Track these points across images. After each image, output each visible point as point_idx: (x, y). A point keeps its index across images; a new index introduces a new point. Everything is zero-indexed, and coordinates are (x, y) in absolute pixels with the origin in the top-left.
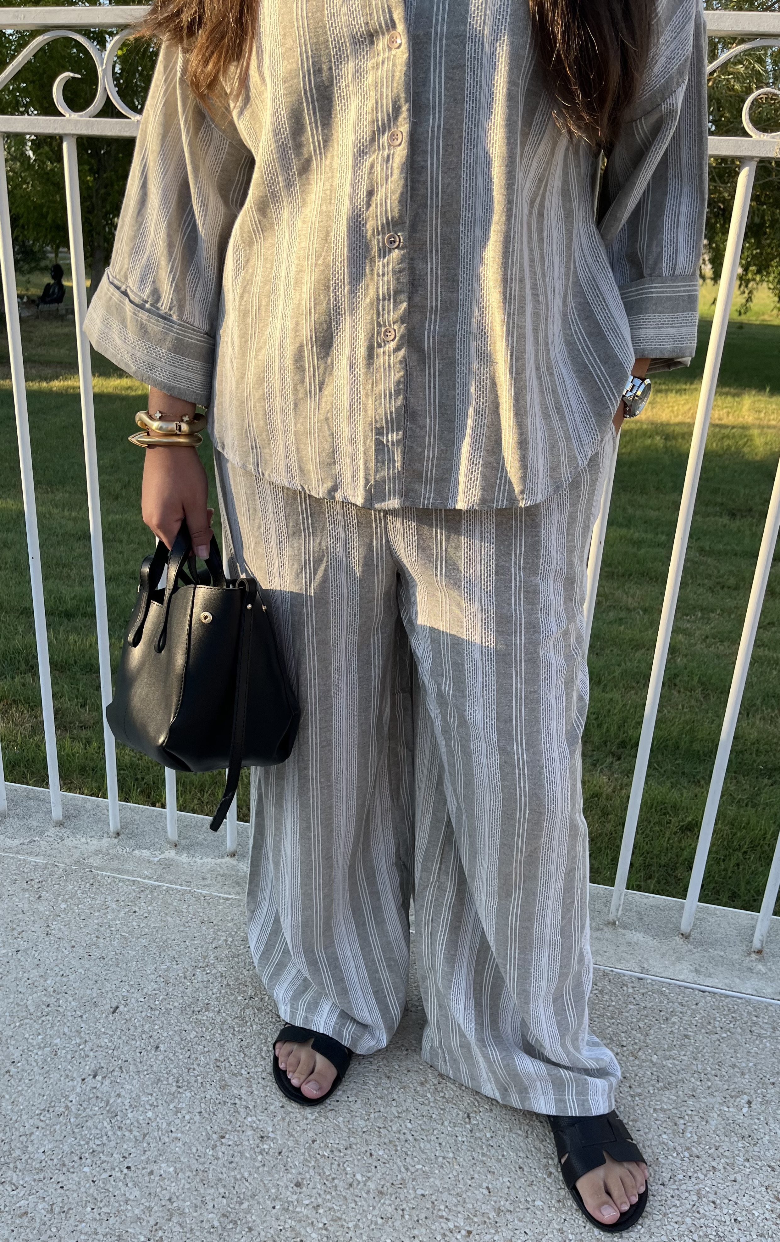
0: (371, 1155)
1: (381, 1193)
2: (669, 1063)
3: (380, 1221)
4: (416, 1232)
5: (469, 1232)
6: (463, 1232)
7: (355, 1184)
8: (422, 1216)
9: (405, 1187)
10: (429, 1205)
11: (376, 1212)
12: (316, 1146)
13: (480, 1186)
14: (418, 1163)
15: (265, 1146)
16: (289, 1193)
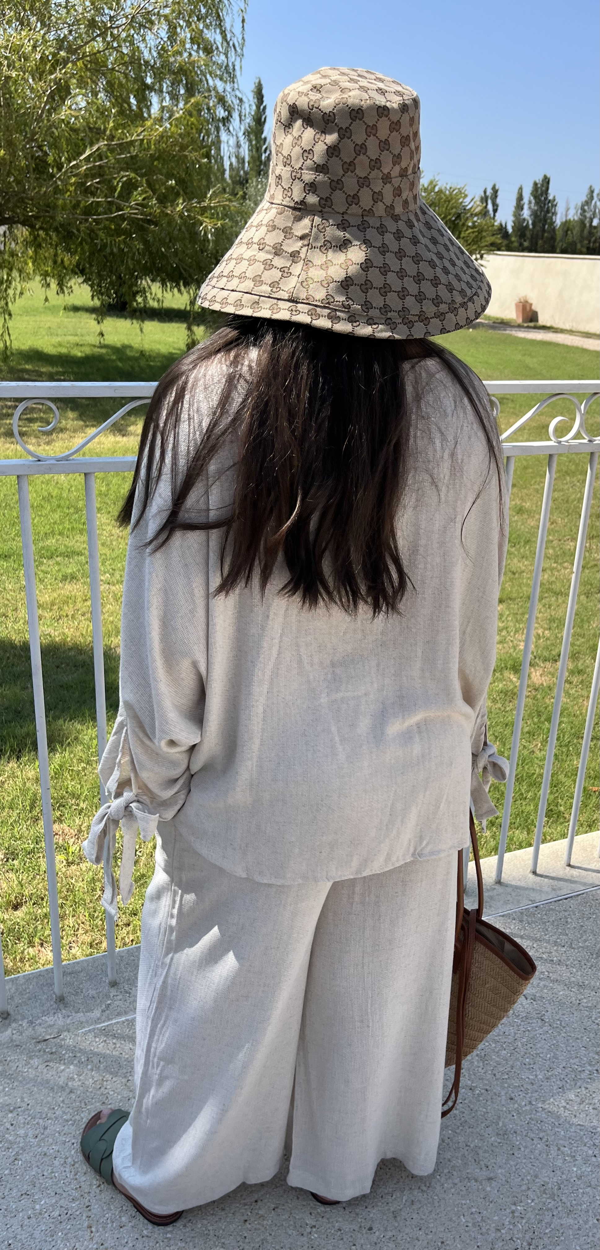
0: (525, 1064)
1: (547, 1078)
2: (587, 944)
3: (560, 1090)
4: (578, 1084)
5: (597, 1070)
6: (595, 1072)
7: (533, 1082)
8: (573, 1076)
9: (554, 1068)
10: (571, 1069)
11: (555, 1088)
12: (498, 1076)
13: (580, 1048)
14: (547, 1054)
15: (478, 1092)
16: (512, 1106)
